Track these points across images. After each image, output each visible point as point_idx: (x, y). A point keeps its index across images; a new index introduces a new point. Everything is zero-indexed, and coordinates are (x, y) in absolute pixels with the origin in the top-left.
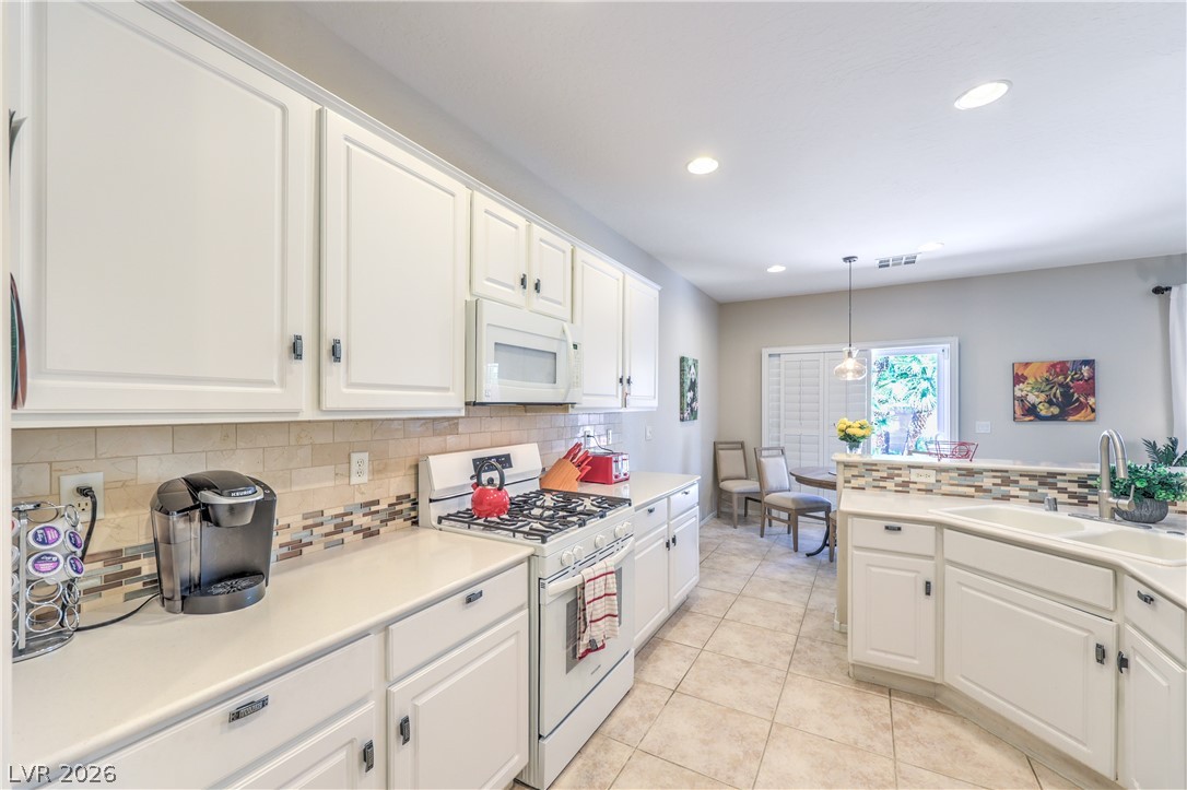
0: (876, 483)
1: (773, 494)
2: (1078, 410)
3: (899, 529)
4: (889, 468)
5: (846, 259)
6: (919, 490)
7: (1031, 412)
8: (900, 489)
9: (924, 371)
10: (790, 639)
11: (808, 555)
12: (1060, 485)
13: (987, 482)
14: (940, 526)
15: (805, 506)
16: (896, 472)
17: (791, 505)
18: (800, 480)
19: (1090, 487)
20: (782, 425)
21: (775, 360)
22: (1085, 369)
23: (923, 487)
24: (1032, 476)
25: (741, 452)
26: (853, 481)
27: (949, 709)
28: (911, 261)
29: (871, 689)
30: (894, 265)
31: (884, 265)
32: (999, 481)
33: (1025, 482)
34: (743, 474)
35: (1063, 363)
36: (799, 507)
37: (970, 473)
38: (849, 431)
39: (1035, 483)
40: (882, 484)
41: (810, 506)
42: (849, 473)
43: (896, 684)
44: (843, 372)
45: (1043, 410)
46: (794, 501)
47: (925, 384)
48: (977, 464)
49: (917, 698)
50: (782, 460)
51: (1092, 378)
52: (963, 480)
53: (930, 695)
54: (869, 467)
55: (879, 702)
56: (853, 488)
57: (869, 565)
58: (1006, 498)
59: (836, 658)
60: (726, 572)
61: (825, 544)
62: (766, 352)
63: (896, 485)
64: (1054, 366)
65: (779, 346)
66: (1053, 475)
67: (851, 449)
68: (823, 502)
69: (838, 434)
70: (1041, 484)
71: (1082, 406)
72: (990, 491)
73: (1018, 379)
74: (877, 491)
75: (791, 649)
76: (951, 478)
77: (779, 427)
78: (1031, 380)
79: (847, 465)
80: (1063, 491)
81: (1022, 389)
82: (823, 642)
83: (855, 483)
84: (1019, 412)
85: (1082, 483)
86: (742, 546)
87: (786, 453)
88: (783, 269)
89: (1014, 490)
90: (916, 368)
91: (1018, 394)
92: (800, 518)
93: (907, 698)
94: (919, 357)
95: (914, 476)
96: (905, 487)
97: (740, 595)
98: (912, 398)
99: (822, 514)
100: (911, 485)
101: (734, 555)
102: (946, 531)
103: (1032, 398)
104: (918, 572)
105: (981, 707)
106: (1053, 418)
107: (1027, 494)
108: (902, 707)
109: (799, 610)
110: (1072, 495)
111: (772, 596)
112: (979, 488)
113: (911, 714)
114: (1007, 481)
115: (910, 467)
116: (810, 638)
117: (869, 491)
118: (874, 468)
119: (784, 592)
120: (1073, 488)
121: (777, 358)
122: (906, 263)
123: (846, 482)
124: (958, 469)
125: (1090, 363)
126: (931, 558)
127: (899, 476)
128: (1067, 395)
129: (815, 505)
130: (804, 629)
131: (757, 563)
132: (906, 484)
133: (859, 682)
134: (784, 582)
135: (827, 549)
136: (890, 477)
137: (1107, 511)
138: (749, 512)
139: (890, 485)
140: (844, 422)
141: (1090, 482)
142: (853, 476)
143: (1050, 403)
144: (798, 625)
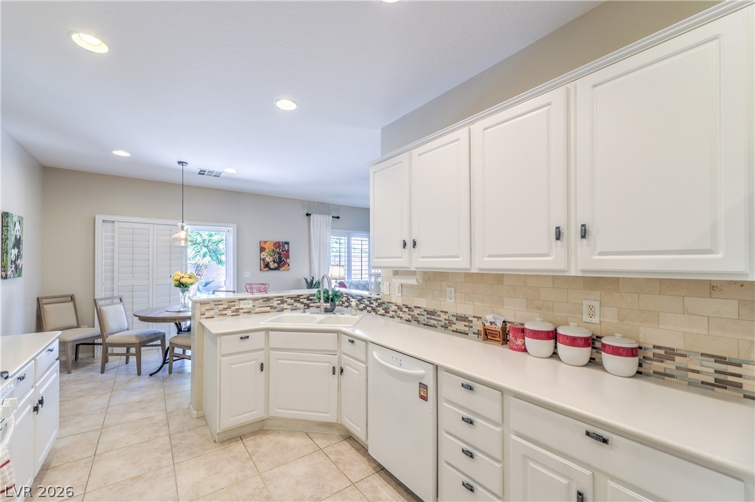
0: (221, 313)
1: (115, 335)
2: (284, 265)
3: (248, 337)
4: (228, 302)
5: (179, 163)
6: (244, 313)
7: (267, 266)
8: (234, 314)
9: (204, 241)
10: (164, 440)
11: (151, 375)
12: (301, 300)
13: (275, 303)
14: (267, 330)
15: (146, 339)
16: (232, 304)
17: (135, 340)
18: (143, 319)
19: (311, 300)
20: (116, 279)
21: (109, 226)
22: (286, 246)
23: (246, 311)
24: (292, 298)
25: (71, 304)
26: (206, 314)
27: (270, 430)
28: (217, 176)
29: (231, 443)
30: (207, 175)
31: (202, 173)
32: (279, 302)
33: (290, 301)
34: (75, 323)
35: (279, 242)
36: (142, 341)
37: (268, 299)
38: (183, 280)
39: (293, 301)
40: (224, 312)
41: (150, 338)
42: (204, 308)
43: (243, 431)
44: (179, 240)
45: (272, 265)
46: (137, 336)
47: (205, 250)
48: (270, 295)
49: (254, 433)
50: (121, 307)
51: (288, 250)
52: (265, 304)
53: (260, 428)
54: (217, 303)
55: (238, 447)
56: (206, 318)
57: (231, 364)
58: (282, 310)
59: (202, 436)
60: (78, 415)
61: (164, 363)
62: (99, 219)
63: (232, 312)
64: (275, 244)
65: (113, 214)
66: (299, 296)
67: (183, 292)
68: (159, 333)
69: (173, 283)
70: (295, 301)
71: (285, 263)
72: (276, 308)
73: (262, 249)
74: (221, 317)
75: (169, 447)
76: (260, 304)
77: (113, 280)
78: (267, 250)
79: (203, 303)
80: (302, 303)
81: (264, 254)
82: (190, 430)
83: (208, 314)
84: (262, 266)
85: (308, 299)
86: (84, 387)
87: (124, 300)
88: (128, 155)
89: (285, 306)
90: (199, 240)
91: (262, 257)
92: (143, 349)
93: (251, 436)
94: (201, 232)
95: (242, 305)
96: (237, 312)
97: (103, 428)
98: (198, 257)
99: (159, 342)
100: (240, 311)
101: (80, 397)
102: (271, 332)
103: (268, 259)
104: (256, 360)
105: (285, 420)
106: (275, 269)
107: (290, 307)
108: (249, 442)
109: (161, 417)
110: (305, 305)
111: (135, 416)
112: (272, 307)
113: (256, 444)
114: (283, 302)
115: (240, 300)
116: (179, 432)
117: (217, 318)
118: (219, 303)
119: (143, 409)
120: (305, 301)
121: (110, 224)
122: (215, 176)
123: (201, 315)
124: (263, 298)
125: (287, 243)
126: (262, 349)
127: (234, 306)
128: (280, 258)
129: (153, 337)
130: (172, 428)
131: (109, 395)
132: (237, 310)
133: (222, 442)
134: (140, 402)
135: (167, 366)
136: (229, 308)
137: (323, 309)
138: (80, 356)
139: (229, 312)
140: (178, 274)
141: (311, 298)
142: (206, 310)
143: (274, 262)
144: (166, 428)
